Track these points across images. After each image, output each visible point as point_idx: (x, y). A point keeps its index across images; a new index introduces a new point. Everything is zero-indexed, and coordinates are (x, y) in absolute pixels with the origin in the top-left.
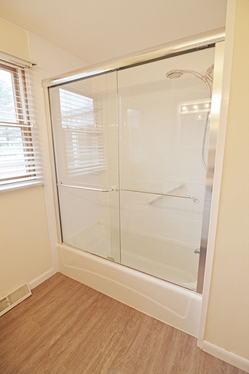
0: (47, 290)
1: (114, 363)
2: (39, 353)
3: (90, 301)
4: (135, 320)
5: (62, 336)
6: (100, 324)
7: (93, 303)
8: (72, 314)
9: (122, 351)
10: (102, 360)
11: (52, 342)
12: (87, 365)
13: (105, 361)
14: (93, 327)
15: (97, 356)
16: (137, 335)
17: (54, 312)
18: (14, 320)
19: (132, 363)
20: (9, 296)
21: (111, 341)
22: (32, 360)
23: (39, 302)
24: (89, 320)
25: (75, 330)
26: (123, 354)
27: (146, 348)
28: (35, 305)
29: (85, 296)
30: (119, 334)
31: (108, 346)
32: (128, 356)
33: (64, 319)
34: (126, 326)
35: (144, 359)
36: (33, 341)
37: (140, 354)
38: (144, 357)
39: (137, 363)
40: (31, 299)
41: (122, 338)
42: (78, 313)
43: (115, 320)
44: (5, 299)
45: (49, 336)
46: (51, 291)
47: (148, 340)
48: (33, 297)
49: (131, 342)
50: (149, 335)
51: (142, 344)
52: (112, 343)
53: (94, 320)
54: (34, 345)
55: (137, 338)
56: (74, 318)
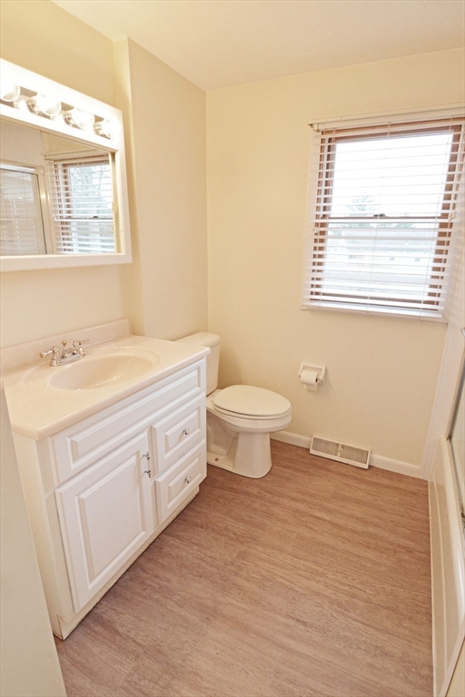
0: (386, 482)
1: (318, 594)
2: (301, 507)
3: (402, 541)
4: (406, 625)
5: (329, 522)
6: (369, 565)
7: (399, 546)
8: (366, 523)
9: (340, 605)
10: (318, 578)
11: (318, 514)
12: (306, 560)
13: (318, 582)
14: (358, 556)
15: (321, 570)
16: (377, 630)
17: (358, 502)
18: (328, 470)
19: (327, 623)
20: (343, 446)
21: (348, 585)
22: (292, 503)
23: (363, 481)
24: (369, 548)
25: (344, 533)
26: (336, 607)
27: (360, 648)
28: (356, 479)
29: (408, 532)
30: (365, 597)
31: (339, 582)
32: (335, 615)
33: (353, 517)
34: (386, 608)
35: (340, 644)
36: (311, 496)
37: (345, 636)
38: (343, 644)
39: (330, 631)
40: (362, 472)
41: (360, 603)
42: (371, 530)
43: (389, 588)
44: (338, 445)
45: (329, 511)
46: (388, 487)
47: (377, 652)
48: (365, 473)
49: (358, 618)
50: (386, 654)
51: (364, 639)
52: (346, 588)
53: (371, 555)
54: (308, 499)
55: (372, 631)
56: (360, 527)
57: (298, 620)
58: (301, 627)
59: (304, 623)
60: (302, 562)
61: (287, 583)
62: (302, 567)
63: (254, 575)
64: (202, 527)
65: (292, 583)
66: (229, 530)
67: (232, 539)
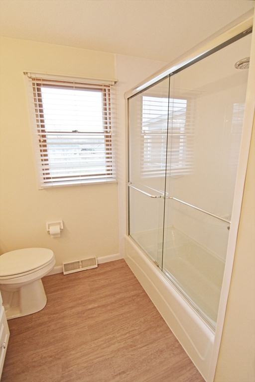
0: (109, 269)
1: (118, 350)
2: (79, 309)
3: (133, 293)
4: (158, 331)
5: (98, 307)
6: (129, 315)
7: (133, 296)
8: (113, 295)
9: (131, 346)
10: (113, 341)
11: (90, 307)
12: (101, 337)
13: (114, 344)
14: (122, 314)
15: (111, 336)
16: (152, 343)
17: (103, 287)
18: (80, 279)
19: (132, 361)
20: (82, 261)
21: (127, 333)
22: (73, 310)
23: (99, 274)
24: (123, 306)
25: (109, 308)
26: (130, 349)
27: (152, 359)
28: (95, 275)
29: (132, 287)
30: (137, 332)
31: (123, 335)
32: (132, 354)
33: (107, 296)
34: (148, 330)
35: (144, 366)
36: (80, 299)
37: (143, 360)
38: (145, 365)
39: (136, 364)
40: (96, 270)
41: (138, 337)
42: (118, 297)
43: (142, 319)
44: (79, 262)
45: (94, 301)
46: (111, 271)
47: (159, 354)
48: (98, 269)
49: (142, 345)
50: (162, 351)
51: (150, 353)
52: (128, 335)
53: (126, 309)
54: (80, 301)
55: (150, 346)
56: (113, 299)
57: (120, 374)
58: (124, 376)
59: (124, 372)
60: (100, 340)
61: (101, 359)
62: (102, 342)
63: (81, 372)
64: (23, 372)
65: (103, 356)
66: (45, 358)
67: (51, 362)
